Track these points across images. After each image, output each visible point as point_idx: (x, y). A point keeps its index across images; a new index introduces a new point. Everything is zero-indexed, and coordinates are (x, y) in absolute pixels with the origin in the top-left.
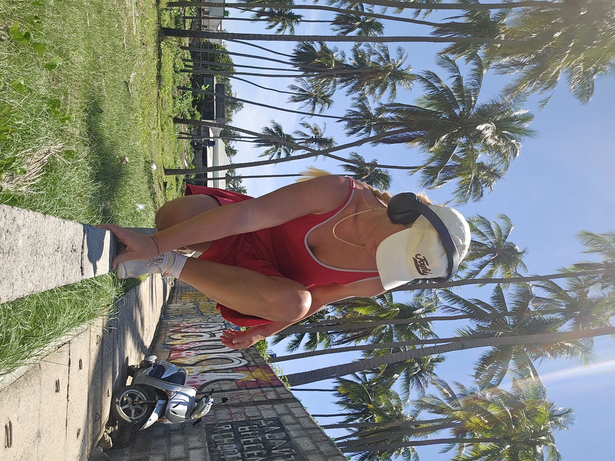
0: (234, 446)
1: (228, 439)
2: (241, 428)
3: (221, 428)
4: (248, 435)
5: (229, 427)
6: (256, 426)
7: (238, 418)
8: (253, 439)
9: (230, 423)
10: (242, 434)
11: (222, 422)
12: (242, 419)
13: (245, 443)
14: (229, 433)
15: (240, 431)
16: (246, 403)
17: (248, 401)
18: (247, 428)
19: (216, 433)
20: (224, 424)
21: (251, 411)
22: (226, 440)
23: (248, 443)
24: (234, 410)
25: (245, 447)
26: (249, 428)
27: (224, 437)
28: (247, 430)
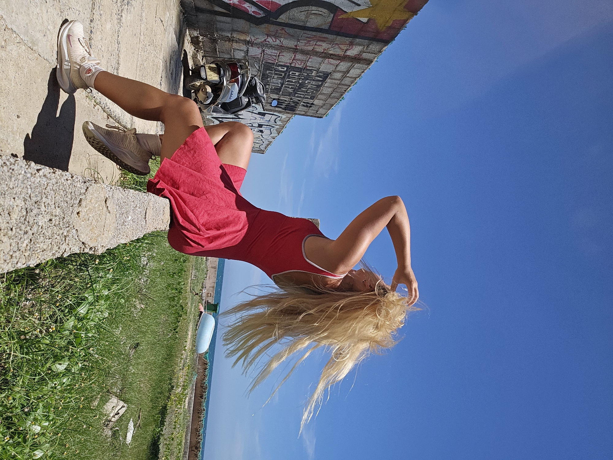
0: (280, 81)
1: (278, 76)
2: (293, 72)
3: (278, 68)
4: (295, 78)
5: (284, 69)
6: (306, 74)
7: (297, 64)
8: (296, 81)
9: (287, 67)
10: (290, 76)
11: (281, 64)
12: (300, 66)
13: (288, 81)
14: (281, 73)
15: (290, 74)
16: (317, 52)
17: (322, 51)
18: (297, 74)
19: (271, 70)
20: (281, 66)
21: (313, 62)
22: (276, 76)
23: (292, 82)
24: (299, 56)
25: (286, 83)
26: (299, 74)
27: (276, 74)
28: (296, 75)
